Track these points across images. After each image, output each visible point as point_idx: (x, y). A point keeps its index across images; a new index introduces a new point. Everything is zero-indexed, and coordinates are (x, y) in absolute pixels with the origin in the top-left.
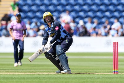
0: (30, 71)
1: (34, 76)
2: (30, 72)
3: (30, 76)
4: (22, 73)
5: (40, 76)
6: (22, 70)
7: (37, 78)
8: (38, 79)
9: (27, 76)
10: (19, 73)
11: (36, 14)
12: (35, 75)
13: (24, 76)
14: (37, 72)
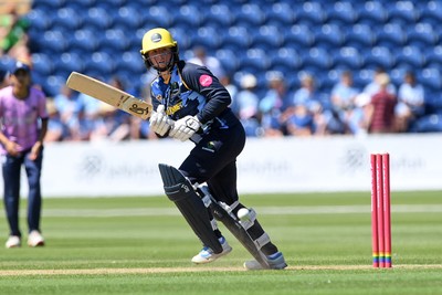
0: (75, 262)
1: (90, 282)
2: (72, 267)
3: (73, 282)
4: (45, 272)
5: (110, 281)
6: (46, 259)
7: (101, 286)
8: (104, 290)
9: (64, 282)
10: (34, 272)
11: (90, 57)
12: (92, 276)
13: (52, 282)
14: (98, 266)
